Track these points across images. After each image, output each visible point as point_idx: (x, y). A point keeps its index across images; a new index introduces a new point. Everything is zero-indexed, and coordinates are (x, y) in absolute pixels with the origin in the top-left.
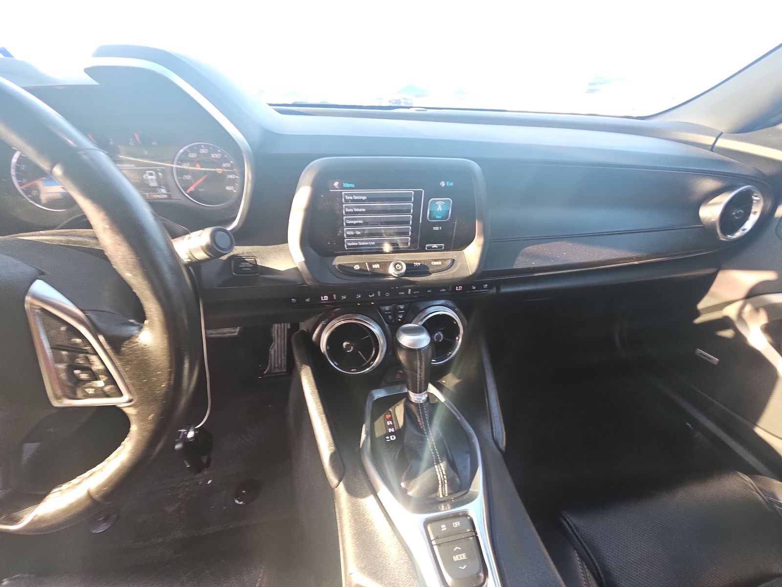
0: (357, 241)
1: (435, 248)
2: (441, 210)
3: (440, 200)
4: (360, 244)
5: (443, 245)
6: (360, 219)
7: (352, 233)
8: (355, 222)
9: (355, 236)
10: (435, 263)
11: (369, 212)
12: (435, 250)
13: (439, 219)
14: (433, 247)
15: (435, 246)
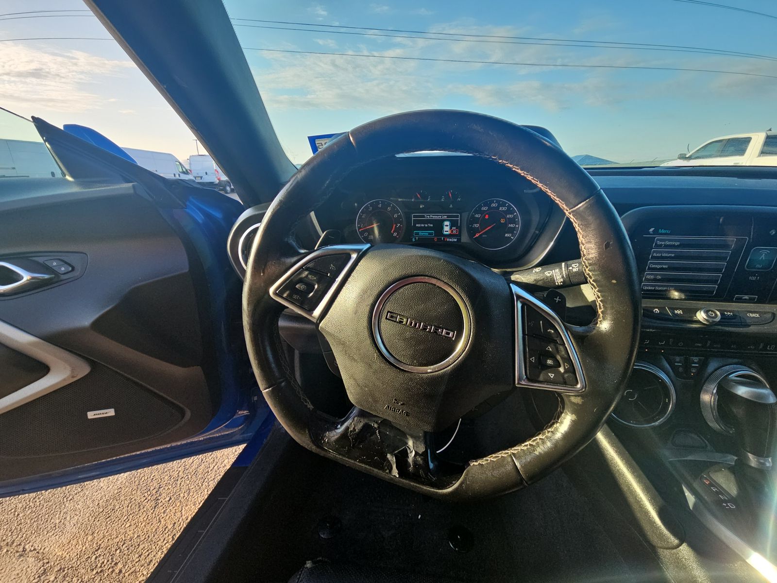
0: (655, 286)
1: (746, 299)
2: (764, 258)
3: (766, 249)
4: (657, 288)
5: (757, 297)
6: (665, 264)
7: (652, 277)
8: (658, 267)
9: (655, 280)
10: (752, 315)
11: (677, 257)
12: (745, 301)
13: (759, 268)
14: (744, 298)
15: (746, 297)
